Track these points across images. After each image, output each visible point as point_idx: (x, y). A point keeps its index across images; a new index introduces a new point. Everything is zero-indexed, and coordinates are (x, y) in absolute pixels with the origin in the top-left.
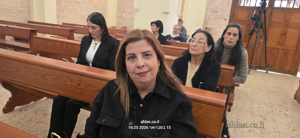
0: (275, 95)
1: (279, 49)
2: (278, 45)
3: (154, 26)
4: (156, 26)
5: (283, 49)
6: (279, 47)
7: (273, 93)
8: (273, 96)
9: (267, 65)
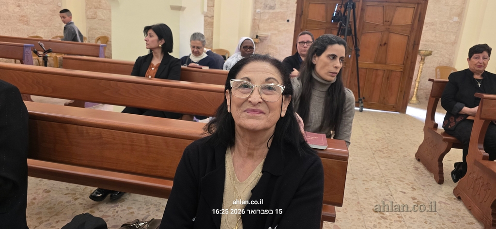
0: (386, 157)
1: (378, 70)
2: (376, 63)
3: (151, 36)
4: (156, 37)
5: (384, 70)
6: (378, 66)
7: (381, 153)
8: (382, 158)
9: (361, 98)
